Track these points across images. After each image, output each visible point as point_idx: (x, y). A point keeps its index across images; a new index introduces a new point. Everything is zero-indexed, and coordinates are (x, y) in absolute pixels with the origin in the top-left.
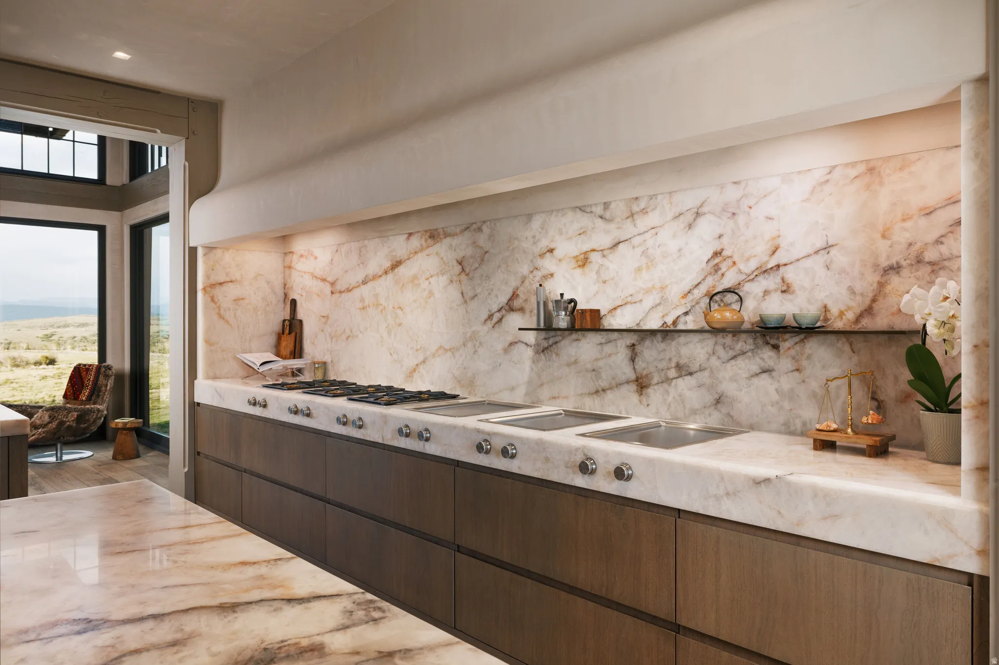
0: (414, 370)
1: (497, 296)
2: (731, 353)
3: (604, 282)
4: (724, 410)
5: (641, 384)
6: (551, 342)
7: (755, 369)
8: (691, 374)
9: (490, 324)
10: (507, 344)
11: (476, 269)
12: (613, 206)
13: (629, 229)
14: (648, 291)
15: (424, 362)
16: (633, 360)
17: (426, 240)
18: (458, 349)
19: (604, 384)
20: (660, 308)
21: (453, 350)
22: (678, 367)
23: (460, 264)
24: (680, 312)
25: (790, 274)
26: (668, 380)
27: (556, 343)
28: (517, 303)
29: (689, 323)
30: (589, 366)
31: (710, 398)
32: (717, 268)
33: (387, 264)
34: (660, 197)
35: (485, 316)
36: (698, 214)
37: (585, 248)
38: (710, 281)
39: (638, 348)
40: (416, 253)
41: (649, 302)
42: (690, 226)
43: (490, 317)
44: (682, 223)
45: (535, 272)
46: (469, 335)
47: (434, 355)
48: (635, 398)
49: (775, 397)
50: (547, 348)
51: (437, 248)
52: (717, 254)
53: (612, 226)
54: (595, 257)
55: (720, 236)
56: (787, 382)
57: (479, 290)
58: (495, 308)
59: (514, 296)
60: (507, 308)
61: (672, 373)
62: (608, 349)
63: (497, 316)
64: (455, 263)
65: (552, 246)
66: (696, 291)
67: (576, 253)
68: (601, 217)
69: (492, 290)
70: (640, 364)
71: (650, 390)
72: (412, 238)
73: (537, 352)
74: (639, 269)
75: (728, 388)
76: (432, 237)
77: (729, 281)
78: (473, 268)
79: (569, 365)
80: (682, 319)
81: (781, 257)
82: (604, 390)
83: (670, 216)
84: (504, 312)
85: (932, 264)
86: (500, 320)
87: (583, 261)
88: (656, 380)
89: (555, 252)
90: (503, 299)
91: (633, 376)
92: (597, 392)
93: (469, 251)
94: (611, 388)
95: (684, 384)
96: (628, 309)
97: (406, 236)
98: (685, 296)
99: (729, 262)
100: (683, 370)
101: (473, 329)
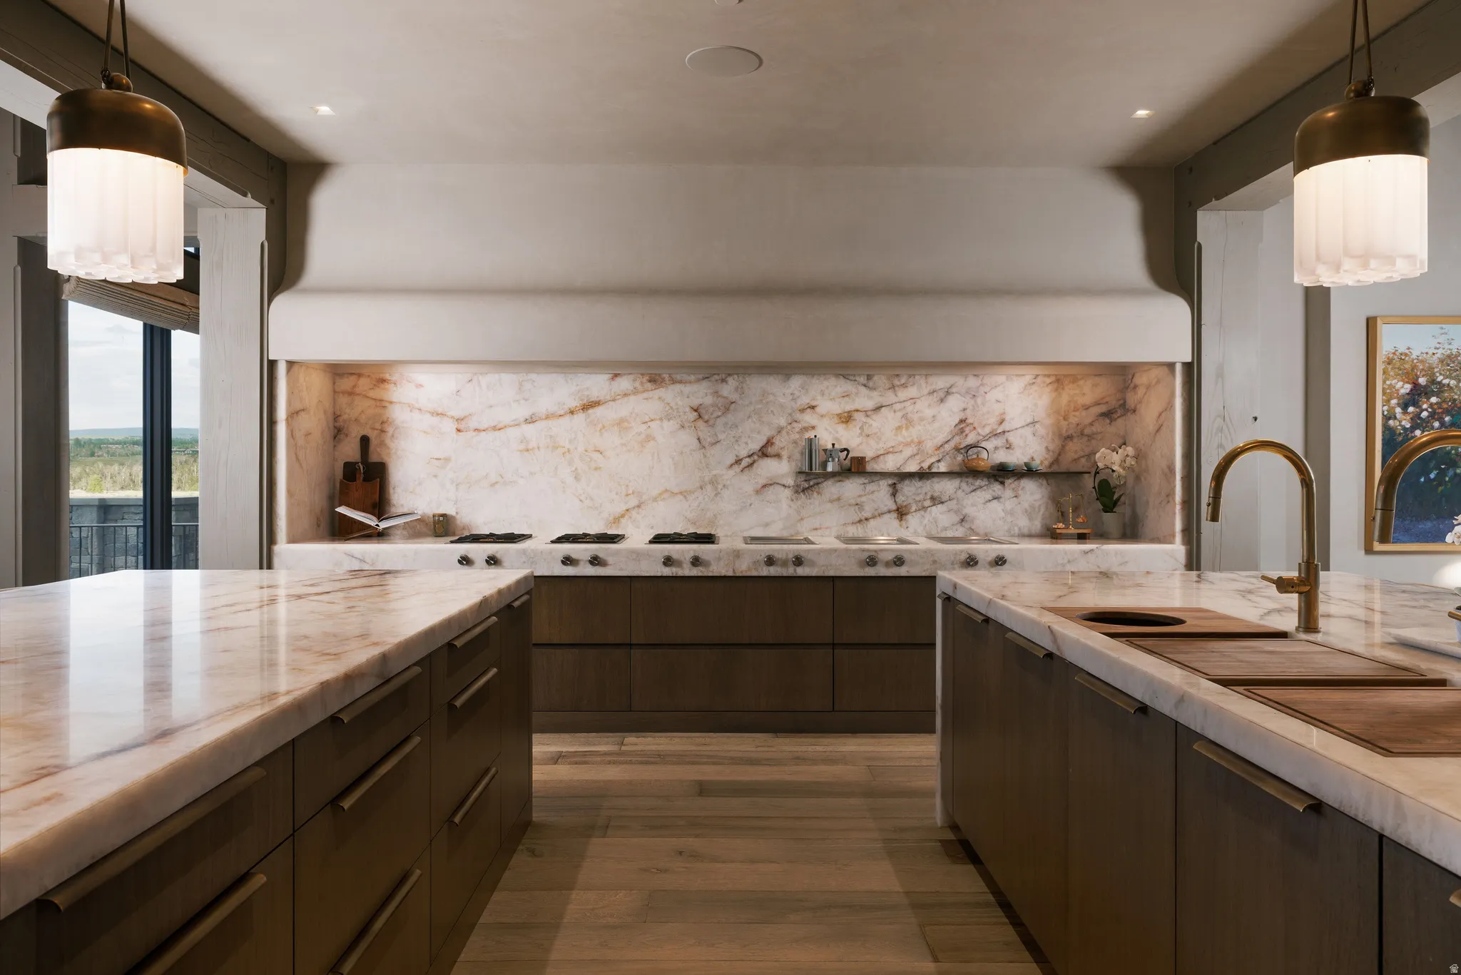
0: (623, 516)
1: (746, 443)
2: (972, 488)
3: (868, 436)
4: (967, 525)
5: (901, 513)
6: (811, 483)
7: (989, 497)
8: (942, 503)
9: (737, 469)
10: (759, 486)
11: (718, 417)
12: (876, 378)
13: (890, 397)
14: (907, 444)
15: (639, 506)
16: (894, 495)
17: (642, 383)
18: (692, 492)
19: (868, 514)
20: (917, 457)
21: (684, 494)
22: (933, 498)
23: (696, 411)
24: (933, 460)
25: (1011, 437)
26: (925, 508)
27: (818, 484)
28: (770, 450)
29: (943, 468)
30: (853, 502)
31: (956, 519)
32: (962, 431)
33: (574, 403)
34: (917, 377)
35: (732, 459)
36: (948, 393)
37: (848, 408)
38: (957, 439)
39: (899, 486)
40: (625, 395)
41: (908, 452)
42: (942, 400)
43: (738, 462)
44: (935, 397)
45: (795, 425)
46: (707, 479)
47: (655, 500)
48: (896, 523)
49: (1002, 514)
50: (808, 488)
51: (661, 392)
52: (962, 421)
53: (875, 394)
54: (859, 417)
55: (964, 410)
56: (1009, 504)
57: (721, 437)
58: (743, 453)
59: (769, 442)
60: (760, 454)
61: (927, 503)
62: (871, 487)
63: (745, 462)
64: (688, 409)
65: (814, 403)
66: (946, 446)
67: (840, 411)
68: (865, 386)
69: (740, 437)
70: (900, 498)
71: (909, 517)
72: (619, 380)
73: (797, 492)
74: (899, 428)
75: (968, 510)
76: (652, 380)
77: (971, 439)
78: (715, 415)
79: (831, 501)
80: (936, 465)
81: (1006, 426)
82: (866, 519)
83: (926, 391)
84: (756, 457)
85: (1088, 436)
86: (751, 465)
87: (847, 418)
88: (914, 508)
89: (817, 409)
90: (755, 446)
91: (894, 507)
92: (860, 521)
93: (709, 400)
94: (874, 517)
95: (936, 511)
96: (890, 458)
97: (611, 376)
98: (938, 448)
99: (971, 427)
100: (936, 500)
101: (714, 472)
